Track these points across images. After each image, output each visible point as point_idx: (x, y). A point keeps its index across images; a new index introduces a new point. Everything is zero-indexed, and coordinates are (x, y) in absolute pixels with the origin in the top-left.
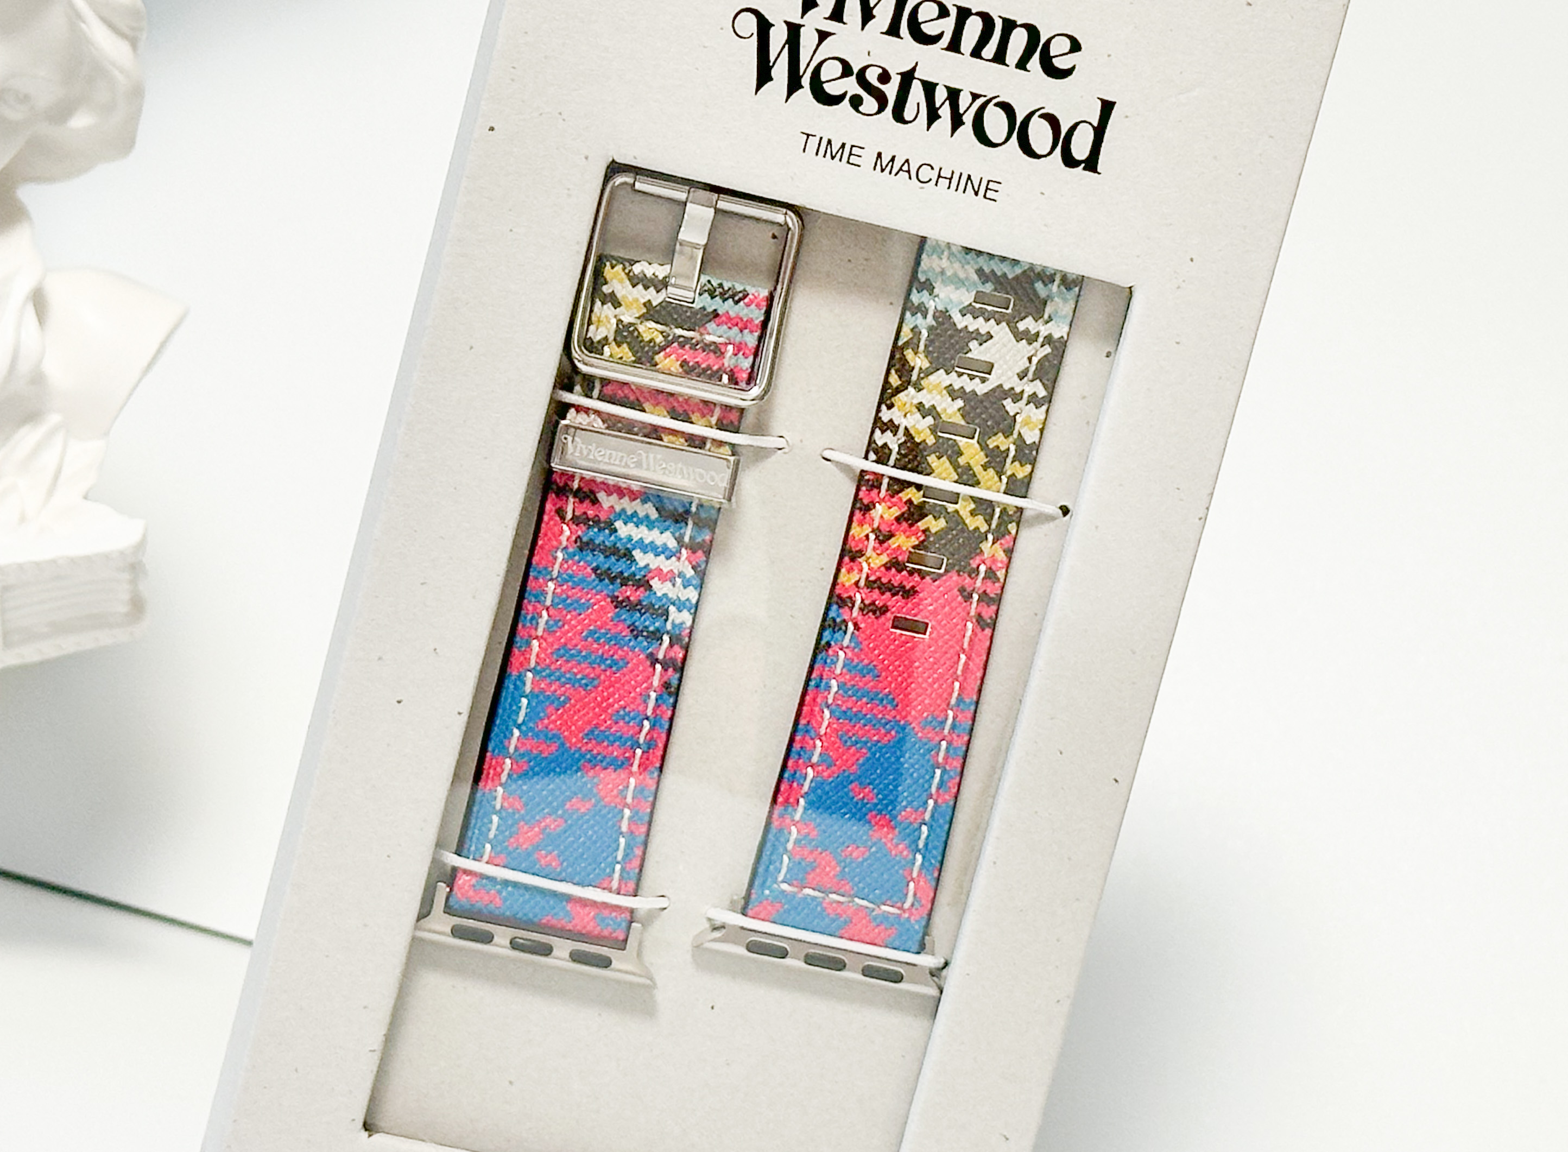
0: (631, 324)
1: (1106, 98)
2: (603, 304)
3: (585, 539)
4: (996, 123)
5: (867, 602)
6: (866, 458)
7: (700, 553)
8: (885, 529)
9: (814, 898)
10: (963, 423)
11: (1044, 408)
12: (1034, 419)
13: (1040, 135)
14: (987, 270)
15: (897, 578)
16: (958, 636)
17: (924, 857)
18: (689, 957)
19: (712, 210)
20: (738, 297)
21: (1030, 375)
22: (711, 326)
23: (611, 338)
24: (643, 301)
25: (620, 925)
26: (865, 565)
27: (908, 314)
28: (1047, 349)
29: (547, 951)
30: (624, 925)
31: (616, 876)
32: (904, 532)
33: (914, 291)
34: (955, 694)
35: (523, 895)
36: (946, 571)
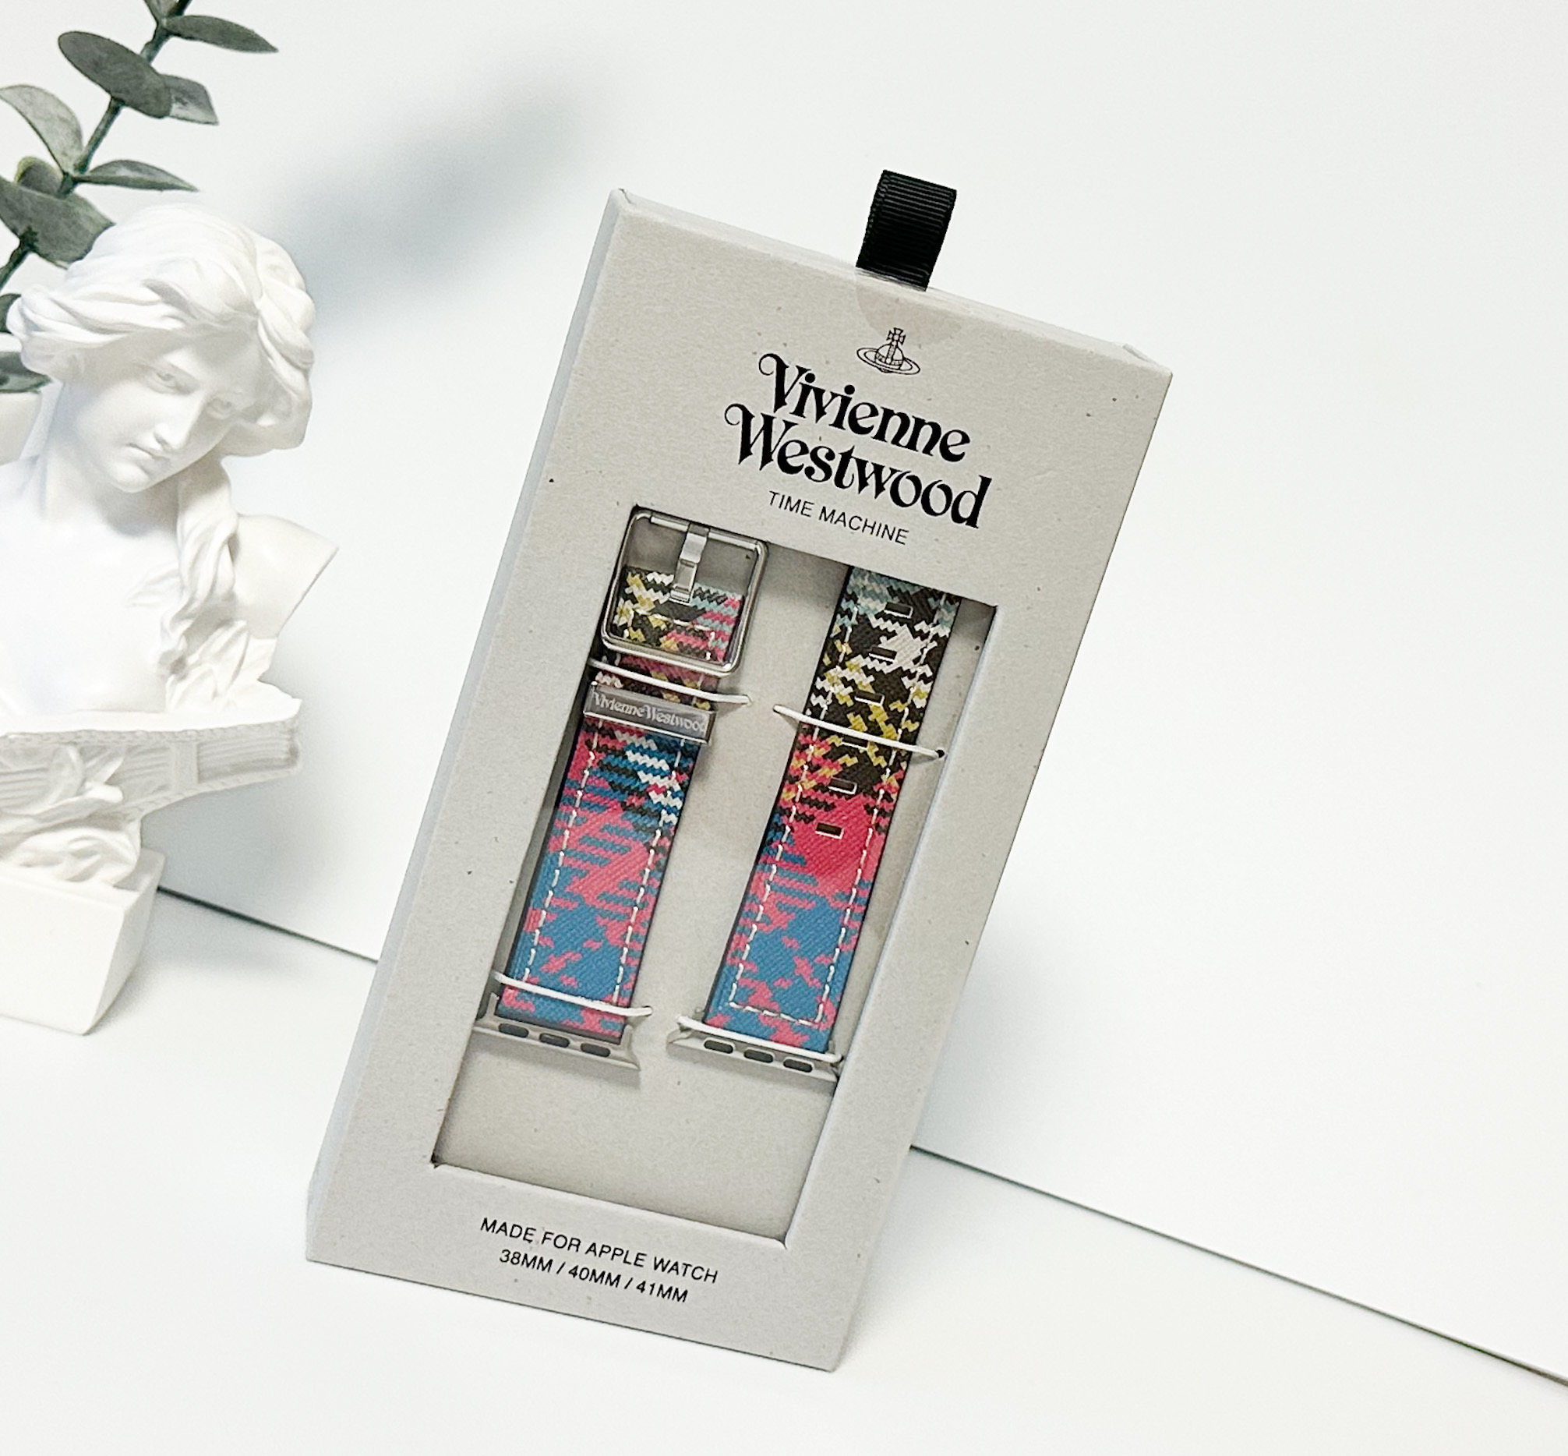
0: (643, 616)
1: (985, 476)
2: (625, 600)
3: (605, 763)
4: (907, 490)
5: (800, 812)
6: (804, 713)
7: (685, 774)
8: (815, 763)
9: (753, 1013)
10: (873, 692)
11: (930, 684)
12: (923, 691)
13: (938, 499)
14: (895, 588)
15: (822, 797)
16: (862, 839)
17: (830, 988)
18: (664, 1047)
19: (705, 539)
20: (721, 600)
21: (922, 661)
22: (700, 619)
23: (630, 624)
24: (653, 600)
25: (616, 1027)
26: (800, 787)
27: (839, 616)
28: (935, 644)
29: (566, 1044)
30: (620, 1027)
31: (616, 993)
32: (829, 765)
33: (844, 600)
34: (858, 878)
35: (549, 1005)
36: (857, 793)
